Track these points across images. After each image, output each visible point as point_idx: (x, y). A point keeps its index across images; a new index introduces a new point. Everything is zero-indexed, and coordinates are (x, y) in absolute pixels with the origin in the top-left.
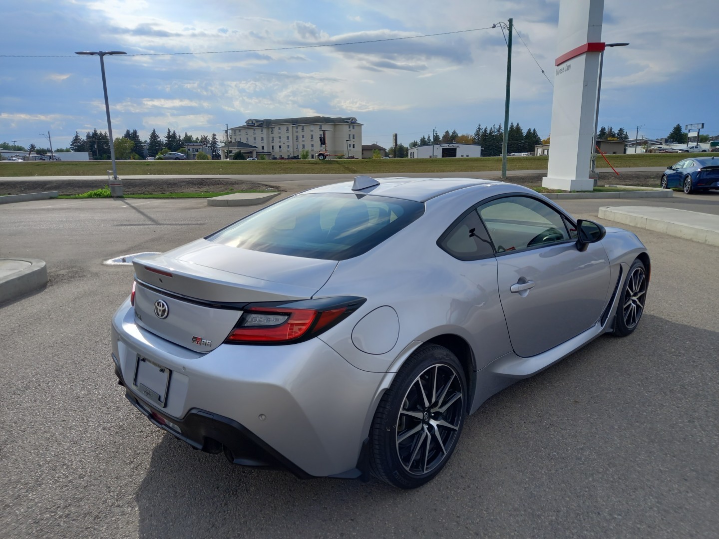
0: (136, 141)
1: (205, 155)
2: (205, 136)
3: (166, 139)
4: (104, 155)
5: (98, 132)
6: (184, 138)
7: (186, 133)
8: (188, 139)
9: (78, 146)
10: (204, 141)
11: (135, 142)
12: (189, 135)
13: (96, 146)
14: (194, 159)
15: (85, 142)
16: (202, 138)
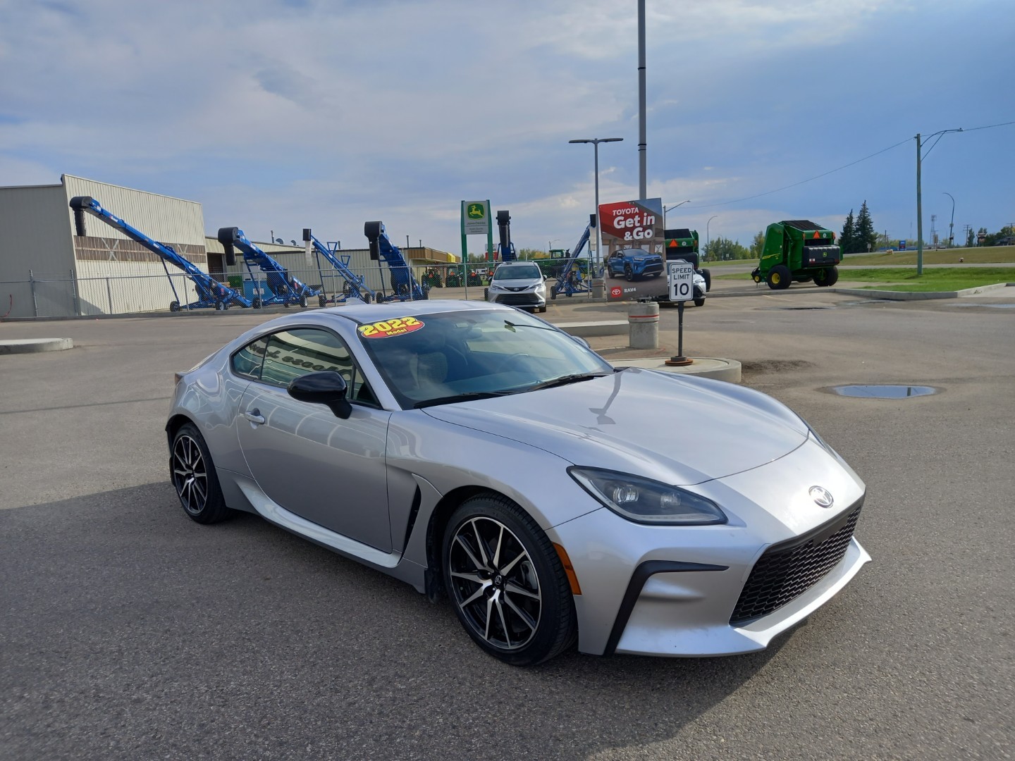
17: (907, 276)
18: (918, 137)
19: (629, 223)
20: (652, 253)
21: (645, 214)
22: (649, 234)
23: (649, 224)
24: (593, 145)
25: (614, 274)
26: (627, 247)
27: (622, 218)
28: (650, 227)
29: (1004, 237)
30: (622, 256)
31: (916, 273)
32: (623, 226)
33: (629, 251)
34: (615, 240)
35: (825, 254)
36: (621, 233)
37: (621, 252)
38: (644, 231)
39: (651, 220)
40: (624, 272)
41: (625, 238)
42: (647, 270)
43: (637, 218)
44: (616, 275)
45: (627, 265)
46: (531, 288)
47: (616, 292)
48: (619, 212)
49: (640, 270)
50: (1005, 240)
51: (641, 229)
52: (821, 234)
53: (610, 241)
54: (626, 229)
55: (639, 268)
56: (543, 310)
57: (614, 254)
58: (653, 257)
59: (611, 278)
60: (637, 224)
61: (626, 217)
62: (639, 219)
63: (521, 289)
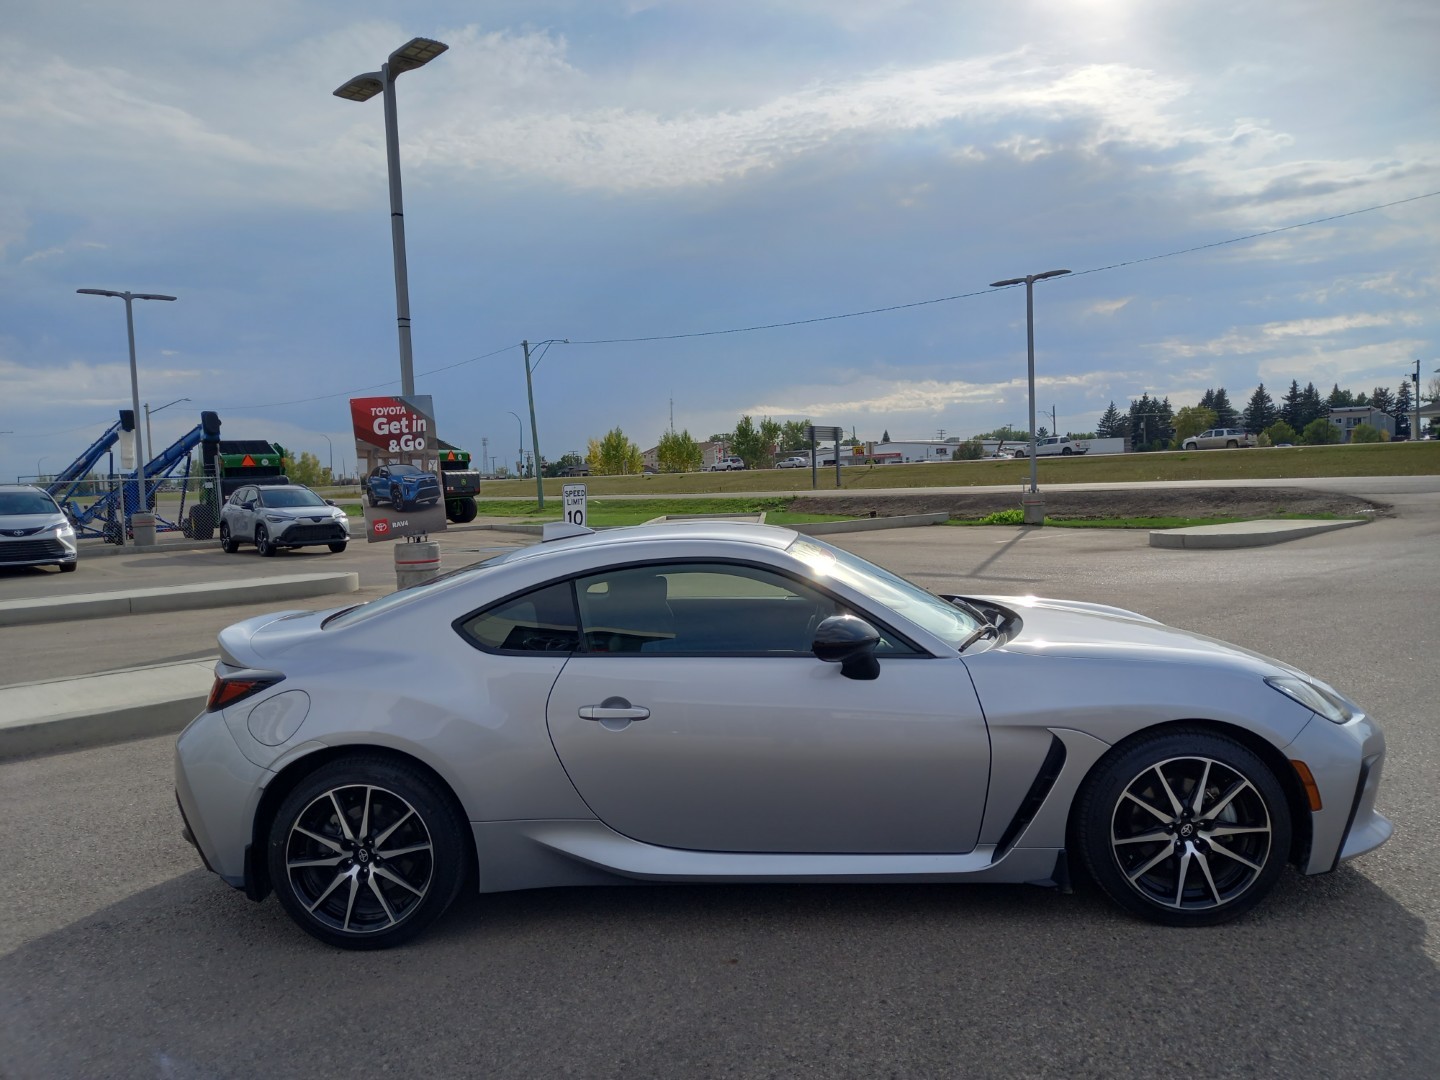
0: (1223, 411)
1: (1374, 432)
2: (1381, 390)
3: (1287, 402)
4: (1157, 442)
5: (1151, 398)
6: (1331, 397)
7: (1336, 386)
8: (1340, 399)
9: (1111, 427)
10: (1381, 399)
11: (1219, 412)
12: (1341, 389)
13: (1142, 425)
14: (1348, 440)
15: (1126, 418)
16: (1376, 394)
17: (527, 509)
18: (525, 344)
19: (394, 427)
20: (426, 471)
21: (415, 417)
22: (420, 445)
23: (419, 430)
24: (122, 302)
25: (376, 502)
26: (393, 461)
27: (384, 420)
28: (420, 434)
29: (564, 467)
30: (387, 475)
31: (537, 506)
32: (386, 432)
33: (396, 469)
34: (377, 451)
35: (464, 482)
36: (384, 441)
37: (385, 469)
38: (414, 440)
39: (422, 425)
40: (391, 497)
41: (390, 449)
42: (421, 495)
43: (404, 422)
44: (380, 503)
45: (395, 487)
46: (49, 530)
47: (380, 527)
48: (380, 411)
49: (412, 495)
50: (567, 470)
51: (410, 437)
52: (456, 455)
53: (369, 452)
54: (391, 436)
55: (410, 493)
56: (68, 567)
57: (376, 472)
58: (427, 477)
59: (373, 507)
60: (406, 431)
61: (391, 419)
62: (407, 423)
63: (29, 532)
